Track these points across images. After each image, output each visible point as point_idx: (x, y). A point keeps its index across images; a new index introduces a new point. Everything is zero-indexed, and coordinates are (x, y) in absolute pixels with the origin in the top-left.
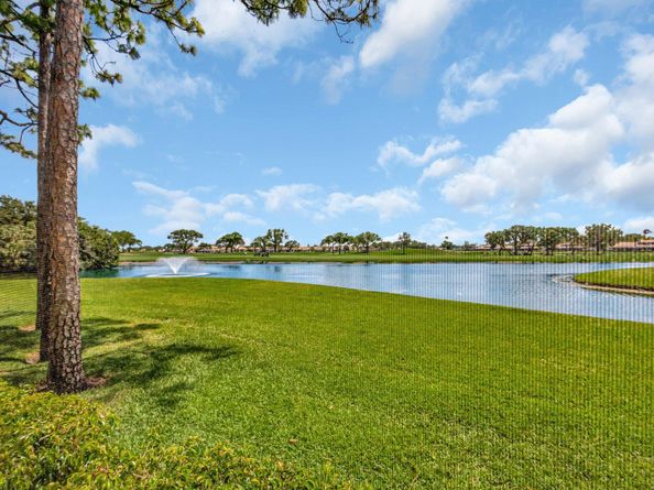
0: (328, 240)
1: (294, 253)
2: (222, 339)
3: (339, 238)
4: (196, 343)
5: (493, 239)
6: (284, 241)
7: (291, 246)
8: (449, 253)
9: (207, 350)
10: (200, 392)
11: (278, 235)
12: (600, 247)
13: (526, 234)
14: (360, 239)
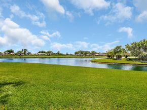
0: (40, 52)
1: (30, 55)
2: (17, 80)
3: (42, 52)
4: (8, 82)
5: (76, 53)
6: (27, 52)
7: (29, 54)
8: (67, 56)
9: (13, 83)
10: (15, 96)
11: (25, 51)
12: (93, 55)
13: (82, 52)
14: (48, 52)
